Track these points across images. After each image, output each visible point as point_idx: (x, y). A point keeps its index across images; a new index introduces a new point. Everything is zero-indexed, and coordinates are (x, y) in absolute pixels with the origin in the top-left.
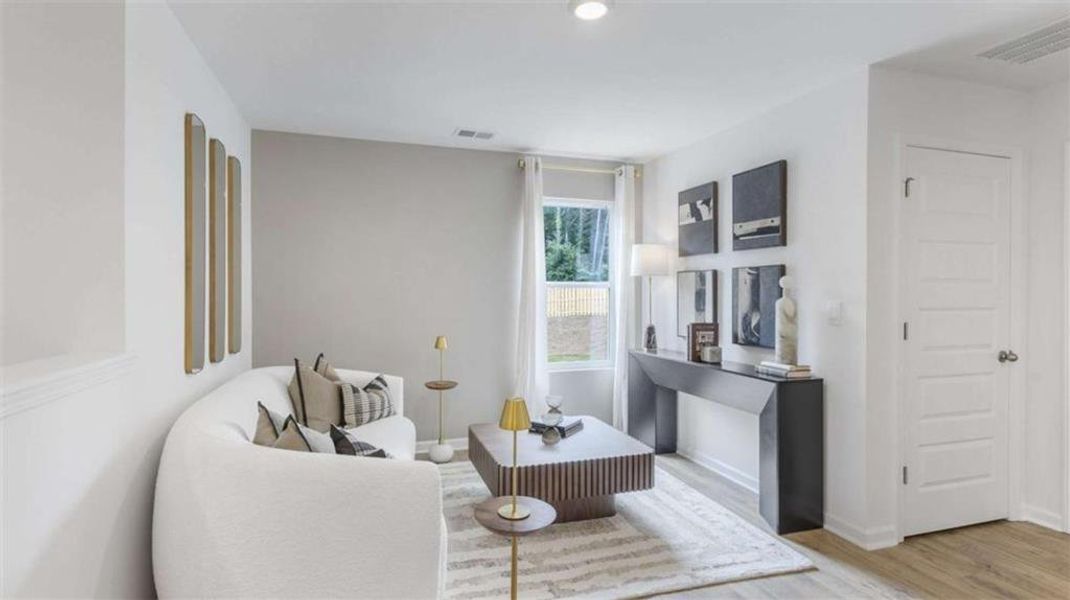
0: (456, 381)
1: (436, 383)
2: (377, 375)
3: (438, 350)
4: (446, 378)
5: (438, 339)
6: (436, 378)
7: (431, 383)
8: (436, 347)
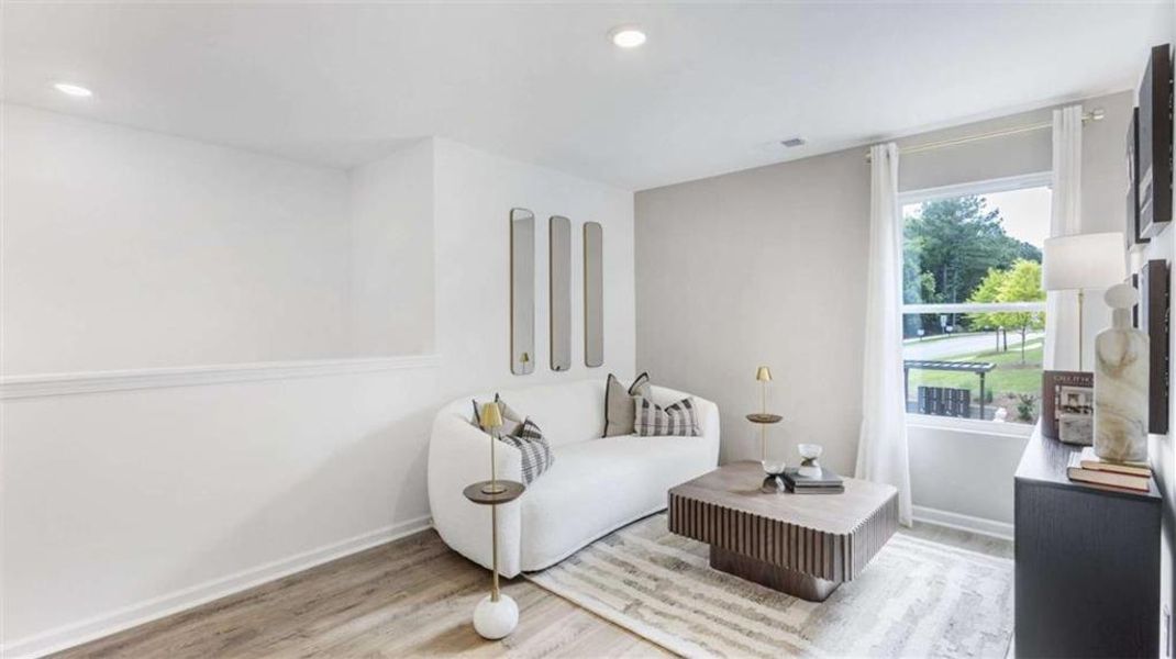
0: (779, 415)
1: (758, 416)
2: (685, 396)
3: (760, 381)
4: (770, 411)
5: (760, 370)
6: (758, 411)
7: (752, 415)
8: (758, 378)
